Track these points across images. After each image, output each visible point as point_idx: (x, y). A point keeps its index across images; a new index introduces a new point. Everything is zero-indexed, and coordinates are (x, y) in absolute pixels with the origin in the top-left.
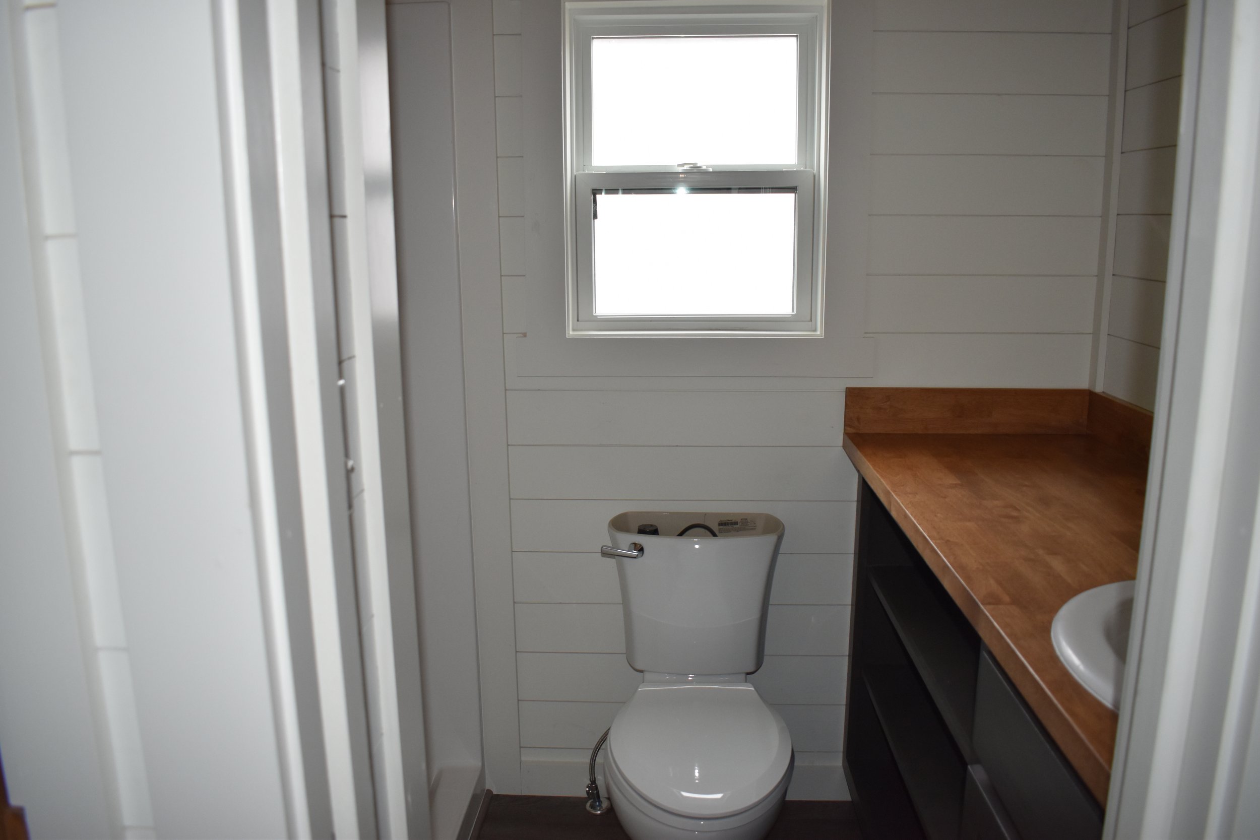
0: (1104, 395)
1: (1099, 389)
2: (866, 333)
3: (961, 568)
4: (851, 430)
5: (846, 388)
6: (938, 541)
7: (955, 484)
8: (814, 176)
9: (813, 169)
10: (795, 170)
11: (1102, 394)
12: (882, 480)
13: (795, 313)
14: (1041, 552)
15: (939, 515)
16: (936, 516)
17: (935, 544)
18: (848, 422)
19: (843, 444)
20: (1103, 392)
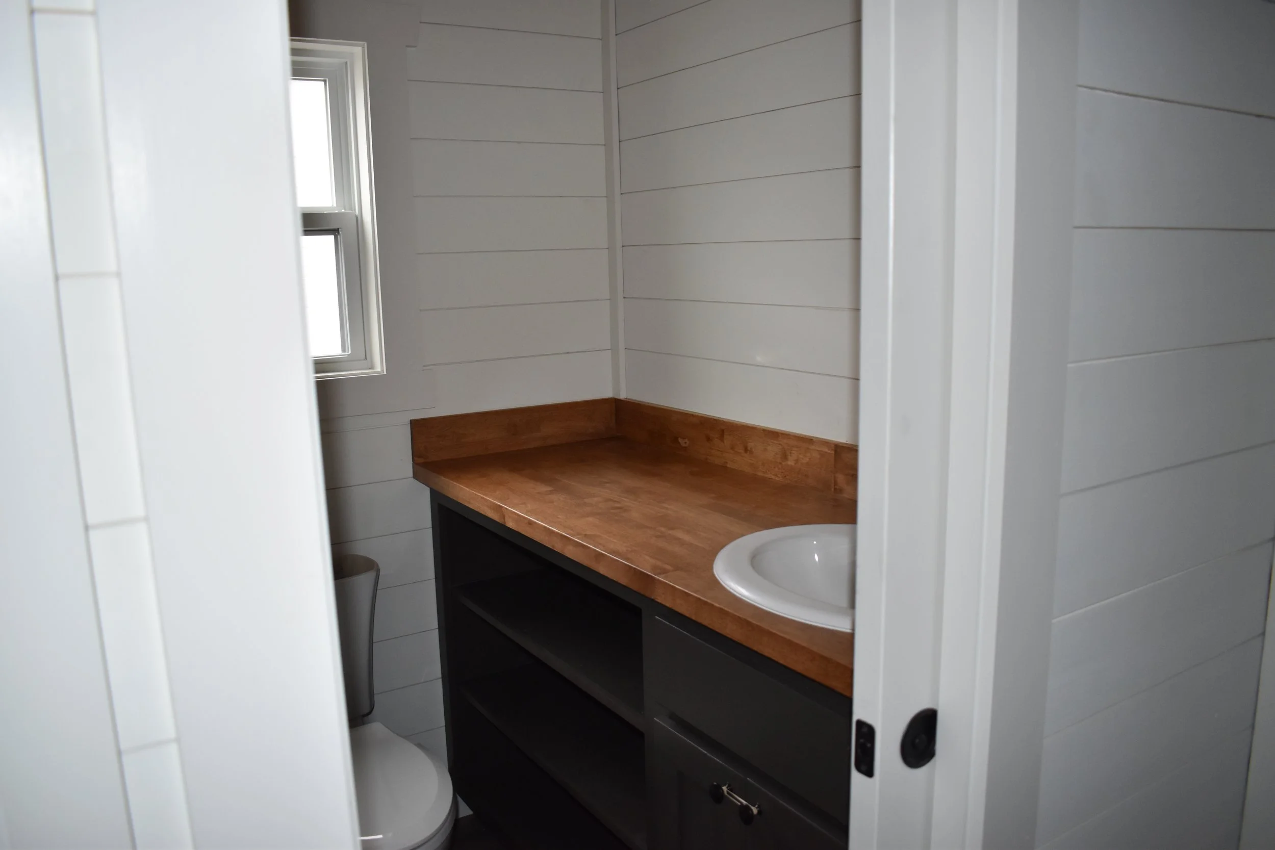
0: (627, 400)
1: (623, 396)
2: (424, 366)
3: (614, 552)
4: (421, 460)
5: (411, 421)
6: (578, 536)
7: (550, 491)
8: (357, 218)
9: (355, 210)
10: (336, 211)
11: (625, 400)
12: (485, 497)
13: (350, 353)
14: (663, 529)
15: (559, 516)
16: (558, 518)
17: (578, 538)
18: (415, 454)
19: (413, 474)
20: (626, 398)
